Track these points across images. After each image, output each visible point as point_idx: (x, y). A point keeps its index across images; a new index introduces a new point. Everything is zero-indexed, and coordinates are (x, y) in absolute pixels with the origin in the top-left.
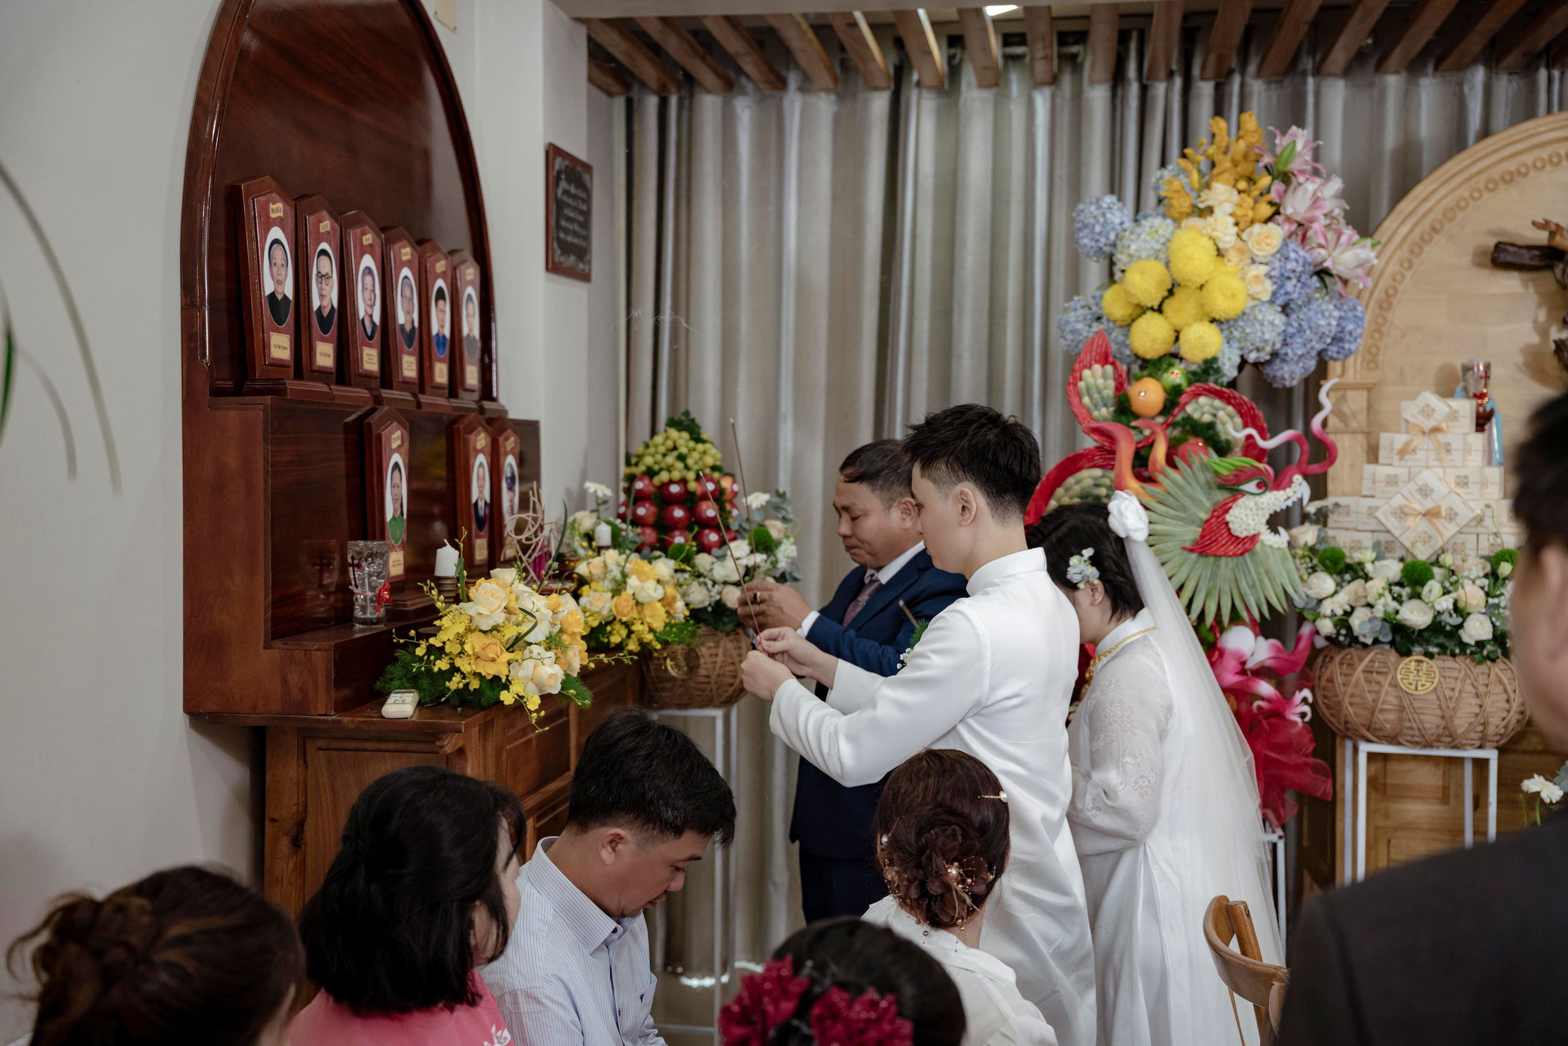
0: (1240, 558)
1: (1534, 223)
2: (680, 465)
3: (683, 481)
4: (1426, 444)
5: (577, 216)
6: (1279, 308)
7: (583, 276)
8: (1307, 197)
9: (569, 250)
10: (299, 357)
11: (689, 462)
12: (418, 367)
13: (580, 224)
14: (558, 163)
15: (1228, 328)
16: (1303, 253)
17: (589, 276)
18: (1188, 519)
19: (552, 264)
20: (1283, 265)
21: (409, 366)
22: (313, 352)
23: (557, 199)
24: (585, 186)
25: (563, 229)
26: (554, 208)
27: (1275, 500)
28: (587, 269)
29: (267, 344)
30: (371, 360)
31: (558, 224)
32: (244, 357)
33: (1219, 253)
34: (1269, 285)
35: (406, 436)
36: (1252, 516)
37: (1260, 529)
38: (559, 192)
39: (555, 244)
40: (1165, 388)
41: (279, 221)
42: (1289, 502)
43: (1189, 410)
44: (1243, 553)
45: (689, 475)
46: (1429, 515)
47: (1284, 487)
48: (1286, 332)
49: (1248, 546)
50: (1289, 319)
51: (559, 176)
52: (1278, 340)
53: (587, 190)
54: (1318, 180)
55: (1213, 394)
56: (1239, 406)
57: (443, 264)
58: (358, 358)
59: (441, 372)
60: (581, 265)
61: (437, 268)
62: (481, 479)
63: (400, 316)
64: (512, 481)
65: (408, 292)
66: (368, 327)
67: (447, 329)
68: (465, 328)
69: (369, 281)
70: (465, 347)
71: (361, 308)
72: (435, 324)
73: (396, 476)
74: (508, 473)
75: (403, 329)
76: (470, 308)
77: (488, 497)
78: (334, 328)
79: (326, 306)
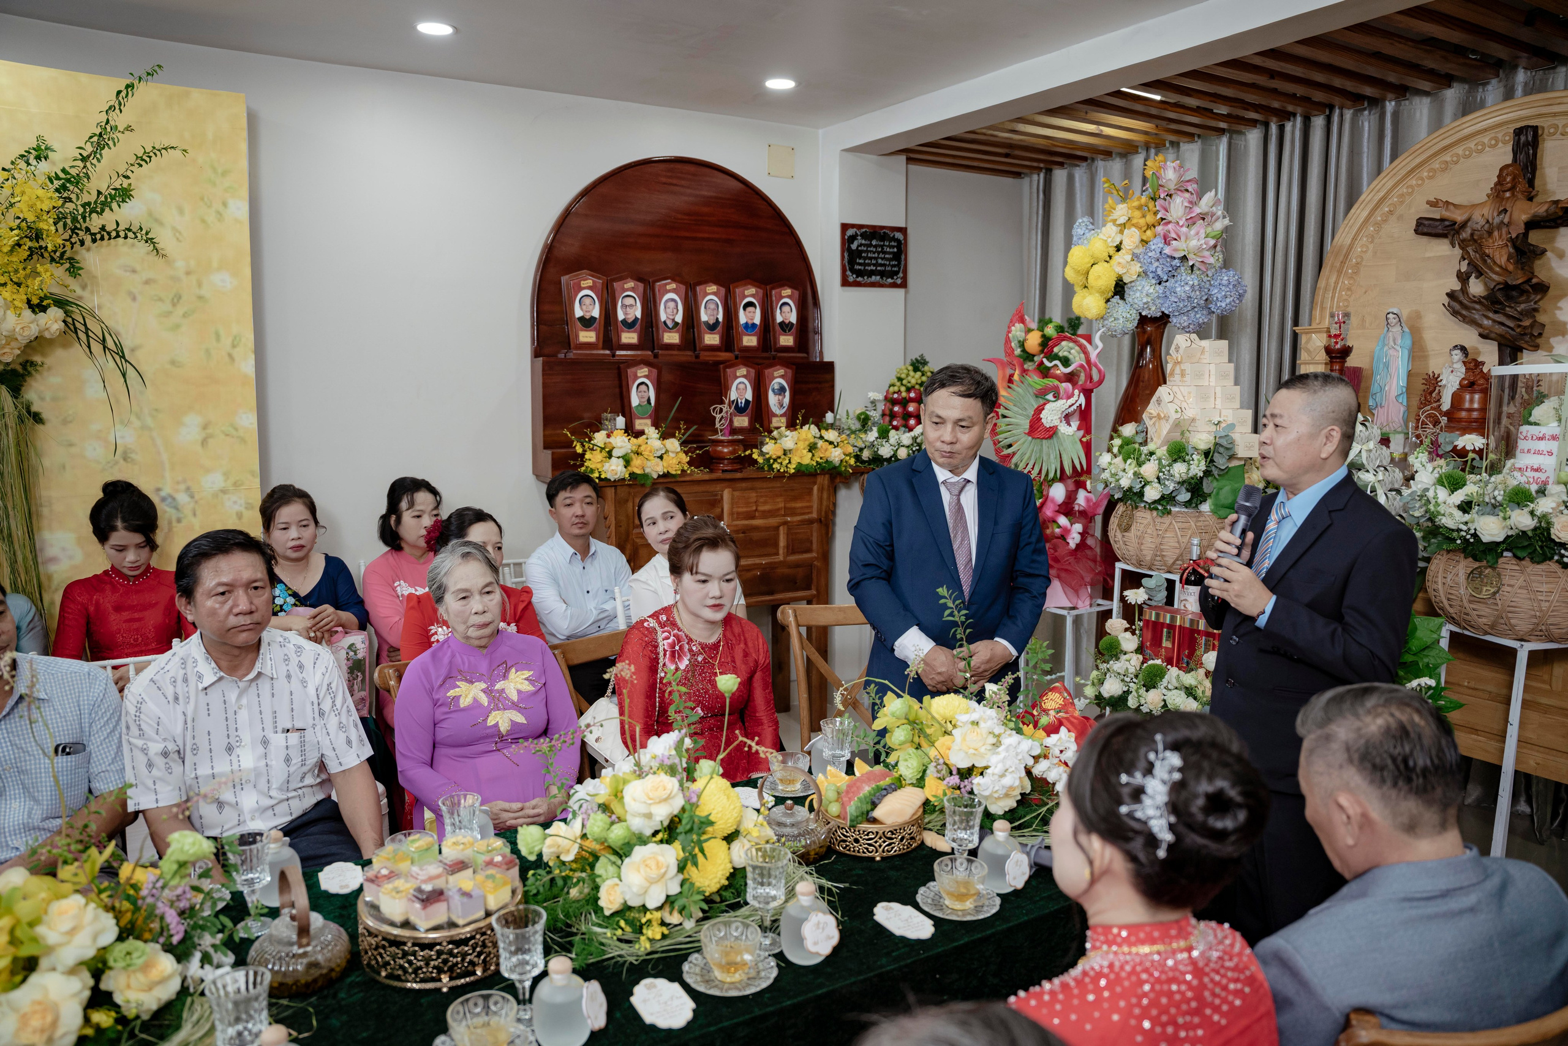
0: (1050, 441)
1: (1428, 203)
2: (898, 384)
3: (899, 392)
4: (1177, 370)
5: (881, 255)
6: (1154, 281)
7: (894, 285)
8: (1178, 207)
9: (871, 273)
10: (609, 340)
11: (904, 382)
12: (721, 339)
13: (887, 259)
14: (850, 232)
15: (1126, 296)
16: (1161, 245)
17: (904, 285)
18: (1027, 416)
19: (845, 283)
20: (1145, 254)
21: (712, 339)
22: (619, 337)
23: (849, 250)
24: (894, 239)
25: (860, 264)
26: (846, 255)
27: (1062, 405)
28: (899, 281)
29: (577, 336)
30: (672, 338)
31: (852, 262)
32: (567, 342)
33: (1118, 249)
34: (1136, 268)
35: (655, 371)
36: (1051, 415)
37: (1056, 423)
38: (854, 246)
39: (848, 273)
40: (1043, 336)
41: (589, 288)
42: (1075, 407)
43: (1056, 350)
44: (1050, 437)
45: (903, 389)
46: (1159, 417)
47: (1069, 398)
48: (1158, 297)
49: (1051, 433)
50: (1160, 288)
51: (853, 238)
52: (1158, 301)
53: (898, 241)
54: (1187, 195)
55: (1070, 339)
56: (1081, 347)
57: (753, 291)
58: (660, 338)
59: (750, 341)
60: (890, 280)
61: (747, 293)
62: (740, 389)
63: (704, 317)
64: (782, 390)
65: (712, 306)
66: (670, 324)
67: (757, 320)
68: (779, 319)
69: (672, 305)
70: (778, 328)
71: (663, 317)
72: (743, 318)
73: (643, 387)
74: (776, 387)
75: (706, 323)
76: (786, 309)
77: (750, 398)
78: (638, 326)
79: (631, 318)
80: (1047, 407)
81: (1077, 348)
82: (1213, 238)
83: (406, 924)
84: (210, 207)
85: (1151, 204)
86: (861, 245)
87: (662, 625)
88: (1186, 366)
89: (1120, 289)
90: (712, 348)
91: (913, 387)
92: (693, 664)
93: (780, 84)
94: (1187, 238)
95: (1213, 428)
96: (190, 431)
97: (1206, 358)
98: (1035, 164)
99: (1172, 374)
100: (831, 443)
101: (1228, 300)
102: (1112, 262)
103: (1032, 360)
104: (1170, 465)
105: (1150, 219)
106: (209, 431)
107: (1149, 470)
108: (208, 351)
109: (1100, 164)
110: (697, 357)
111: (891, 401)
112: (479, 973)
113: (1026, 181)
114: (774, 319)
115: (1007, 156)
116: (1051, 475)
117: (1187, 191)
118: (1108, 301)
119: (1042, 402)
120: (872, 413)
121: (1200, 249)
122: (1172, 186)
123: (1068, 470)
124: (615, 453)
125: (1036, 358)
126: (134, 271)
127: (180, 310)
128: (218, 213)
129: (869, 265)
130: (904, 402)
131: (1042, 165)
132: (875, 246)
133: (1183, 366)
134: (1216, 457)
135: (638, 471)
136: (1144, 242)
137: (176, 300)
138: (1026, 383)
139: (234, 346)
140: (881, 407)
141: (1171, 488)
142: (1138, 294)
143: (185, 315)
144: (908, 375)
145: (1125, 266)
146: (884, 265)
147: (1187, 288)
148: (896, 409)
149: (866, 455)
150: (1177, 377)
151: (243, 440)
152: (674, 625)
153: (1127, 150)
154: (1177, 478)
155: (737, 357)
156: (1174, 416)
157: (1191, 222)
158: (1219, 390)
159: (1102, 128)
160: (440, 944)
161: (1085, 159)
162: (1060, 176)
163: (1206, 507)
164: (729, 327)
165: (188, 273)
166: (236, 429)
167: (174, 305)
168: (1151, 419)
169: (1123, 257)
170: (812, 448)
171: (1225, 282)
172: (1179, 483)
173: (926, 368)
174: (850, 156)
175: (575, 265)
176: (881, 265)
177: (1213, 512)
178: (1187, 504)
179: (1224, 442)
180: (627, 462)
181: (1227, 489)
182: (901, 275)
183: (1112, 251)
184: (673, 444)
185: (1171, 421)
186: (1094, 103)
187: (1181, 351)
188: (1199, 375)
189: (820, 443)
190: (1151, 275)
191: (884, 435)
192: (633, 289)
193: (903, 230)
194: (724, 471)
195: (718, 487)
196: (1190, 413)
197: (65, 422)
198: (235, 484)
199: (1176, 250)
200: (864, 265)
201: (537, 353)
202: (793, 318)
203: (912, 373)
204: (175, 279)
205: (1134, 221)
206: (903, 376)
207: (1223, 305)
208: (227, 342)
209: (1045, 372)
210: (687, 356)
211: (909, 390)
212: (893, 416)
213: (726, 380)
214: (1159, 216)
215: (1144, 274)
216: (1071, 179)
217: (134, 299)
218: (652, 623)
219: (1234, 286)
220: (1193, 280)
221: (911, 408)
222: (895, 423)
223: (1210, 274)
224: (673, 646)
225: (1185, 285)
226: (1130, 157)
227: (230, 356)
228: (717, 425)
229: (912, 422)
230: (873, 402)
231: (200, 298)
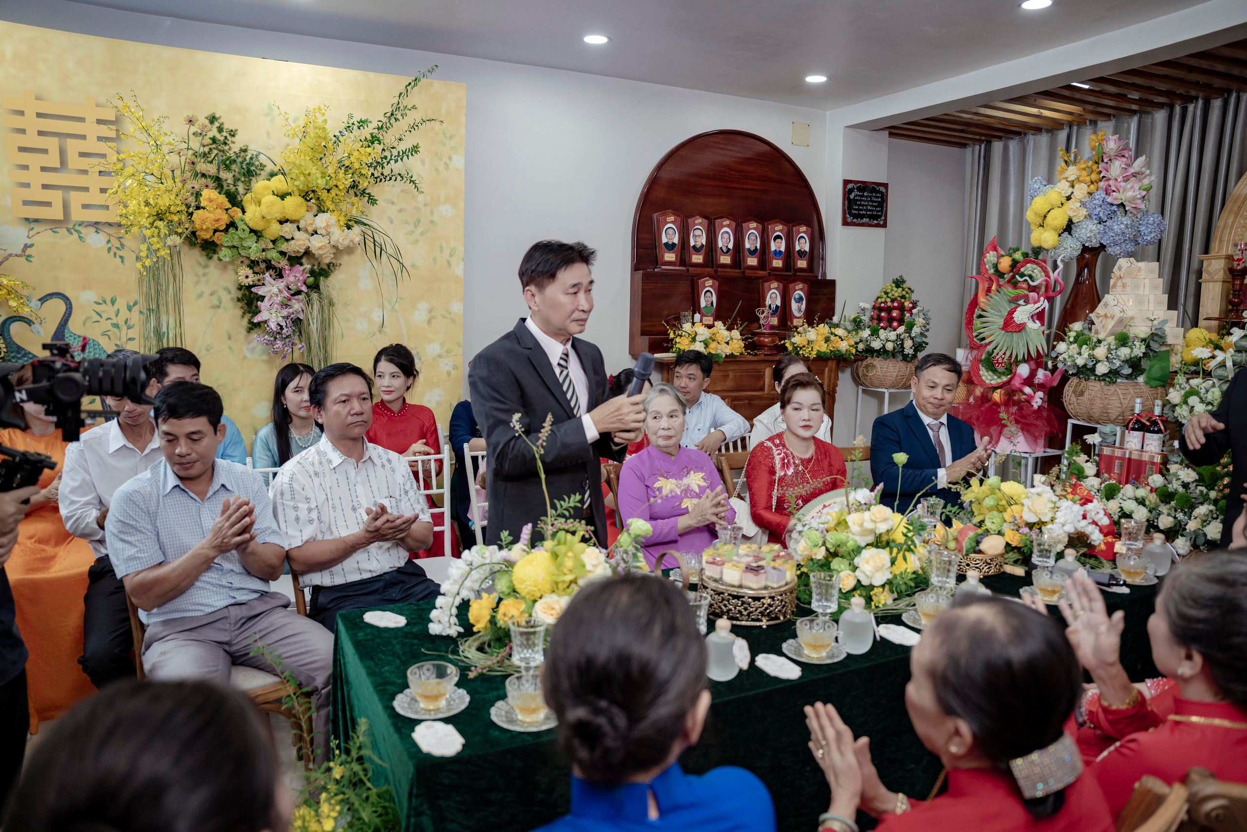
0: (1019, 334)
2: (885, 296)
3: (886, 302)
4: (1120, 283)
5: (870, 203)
6: (1096, 222)
7: (878, 226)
8: (1116, 168)
9: (862, 217)
10: (683, 260)
11: (890, 295)
12: (759, 262)
13: (874, 206)
14: (850, 186)
15: (1072, 232)
16: (1104, 196)
17: (884, 225)
18: (1001, 316)
19: (845, 223)
20: (1091, 202)
21: (752, 261)
22: (690, 258)
23: (849, 198)
24: (879, 192)
25: (856, 210)
26: (846, 203)
27: (1031, 308)
28: (882, 223)
29: (663, 257)
30: (726, 260)
31: (850, 208)
32: (656, 261)
33: (1069, 198)
34: (1084, 212)
35: (717, 283)
36: (1022, 314)
37: (1026, 320)
38: (852, 197)
39: (848, 216)
40: (1014, 260)
41: (672, 222)
42: (1040, 309)
43: (1022, 270)
44: (1020, 331)
45: (888, 300)
46: (1106, 316)
47: (1035, 303)
48: (1099, 233)
49: (1021, 327)
50: (1101, 227)
51: (851, 191)
52: (1098, 236)
53: (882, 193)
54: (1124, 159)
55: (1034, 262)
56: (1042, 267)
57: (780, 227)
58: (717, 260)
59: (777, 263)
60: (875, 222)
61: (776, 228)
62: (773, 298)
63: (747, 246)
64: (800, 300)
65: (753, 238)
66: (725, 250)
67: (783, 249)
68: (797, 248)
69: (726, 236)
70: (796, 255)
71: (720, 244)
72: (773, 247)
73: (708, 294)
74: (797, 297)
75: (749, 250)
76: (802, 241)
77: (779, 305)
78: (703, 251)
79: (699, 245)
80: (1019, 309)
81: (1039, 269)
82: (1144, 190)
83: (740, 587)
84: (441, 160)
85: (1095, 167)
86: (856, 196)
87: (777, 446)
88: (1127, 281)
89: (1069, 227)
90: (752, 268)
91: (896, 299)
92: (796, 473)
93: (816, 79)
94: (1124, 190)
95: (1150, 324)
96: (420, 314)
97: (1143, 274)
98: (977, 137)
99: (1115, 286)
100: (840, 337)
101: (1152, 235)
102: (1065, 207)
103: (1003, 277)
104: (1116, 349)
105: (1094, 177)
106: (433, 314)
107: (1100, 352)
108: (435, 259)
109: (1031, 138)
110: (743, 273)
111: (877, 308)
112: (782, 618)
113: (969, 150)
114: (794, 247)
115: (962, 131)
116: (1020, 357)
117: (1123, 156)
118: (1060, 235)
119: (1013, 306)
120: (863, 318)
121: (1134, 198)
122: (1112, 153)
123: (1034, 354)
124: (698, 338)
125: (1006, 276)
126: (393, 203)
127: (419, 230)
128: (446, 164)
129: (862, 210)
130: (889, 310)
131: (983, 138)
132: (867, 197)
133: (1124, 281)
134: (1152, 344)
135: (713, 352)
136: (1090, 194)
137: (417, 223)
138: (1002, 292)
139: (451, 256)
140: (869, 314)
141: (1118, 365)
142: (1083, 231)
143: (422, 234)
144: (892, 290)
145: (1075, 210)
146: (872, 211)
147: (1122, 226)
148: (883, 314)
149: (861, 347)
150: (1119, 289)
151: (454, 321)
152: (784, 446)
153: (1053, 127)
154: (1123, 358)
155: (769, 274)
156: (1118, 315)
157: (1126, 179)
158: (1152, 297)
159: (1042, 111)
160: (764, 598)
161: (1018, 134)
162: (997, 146)
163: (1141, 379)
164: (763, 252)
165: (425, 205)
166: (450, 313)
167: (416, 226)
168: (1098, 318)
169: (1073, 204)
170: (827, 340)
171: (1151, 222)
172: (1123, 361)
173: (905, 286)
174: (849, 130)
175: (664, 207)
176: (870, 210)
177: (1146, 383)
178: (1128, 377)
179: (1159, 332)
180: (706, 345)
181: (1157, 367)
182: (883, 218)
183: (1064, 200)
184: (736, 334)
185: (1116, 319)
186: (1048, 94)
187: (1123, 270)
188: (1137, 287)
189: (832, 337)
190: (1094, 217)
191: (875, 333)
192: (700, 224)
193: (886, 185)
194: (765, 355)
195: (762, 366)
196: (1130, 313)
197: (345, 305)
198: (447, 351)
199: (1116, 199)
200: (859, 210)
201: (636, 268)
202: (807, 248)
203: (895, 289)
204: (418, 209)
205: (1081, 179)
206: (888, 291)
207: (1149, 238)
208: (447, 252)
209: (1015, 285)
210: (736, 272)
211: (893, 301)
212: (880, 319)
213: (763, 290)
214: (1102, 175)
215: (1089, 216)
216: (1006, 149)
217: (392, 222)
218: (770, 444)
219: (1158, 224)
220: (1126, 220)
221: (895, 314)
222: (882, 325)
223: (1139, 216)
224: (783, 459)
225: (1121, 224)
226: (1056, 132)
227: (448, 262)
228: (762, 322)
229: (895, 324)
230: (863, 310)
231: (432, 222)
